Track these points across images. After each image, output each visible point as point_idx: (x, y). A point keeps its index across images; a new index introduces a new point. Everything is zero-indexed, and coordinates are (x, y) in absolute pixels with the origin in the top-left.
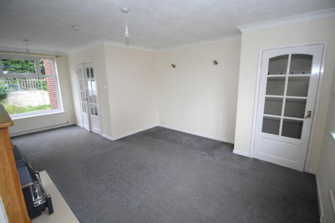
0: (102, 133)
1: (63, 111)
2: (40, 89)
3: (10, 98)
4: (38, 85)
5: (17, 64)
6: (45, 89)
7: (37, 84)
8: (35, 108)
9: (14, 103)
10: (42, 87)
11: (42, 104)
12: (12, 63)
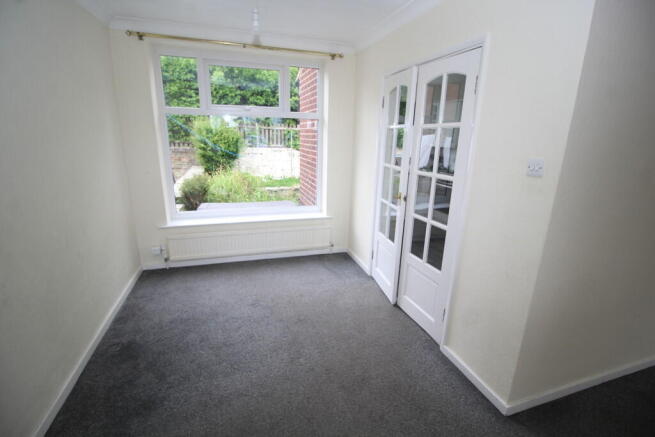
0: (446, 344)
1: (324, 215)
2: (289, 147)
3: (243, 159)
4: (287, 137)
5: (259, 97)
6: (296, 146)
7: (285, 135)
8: (277, 181)
9: (247, 168)
10: (291, 142)
11: (288, 176)
12: (252, 95)
